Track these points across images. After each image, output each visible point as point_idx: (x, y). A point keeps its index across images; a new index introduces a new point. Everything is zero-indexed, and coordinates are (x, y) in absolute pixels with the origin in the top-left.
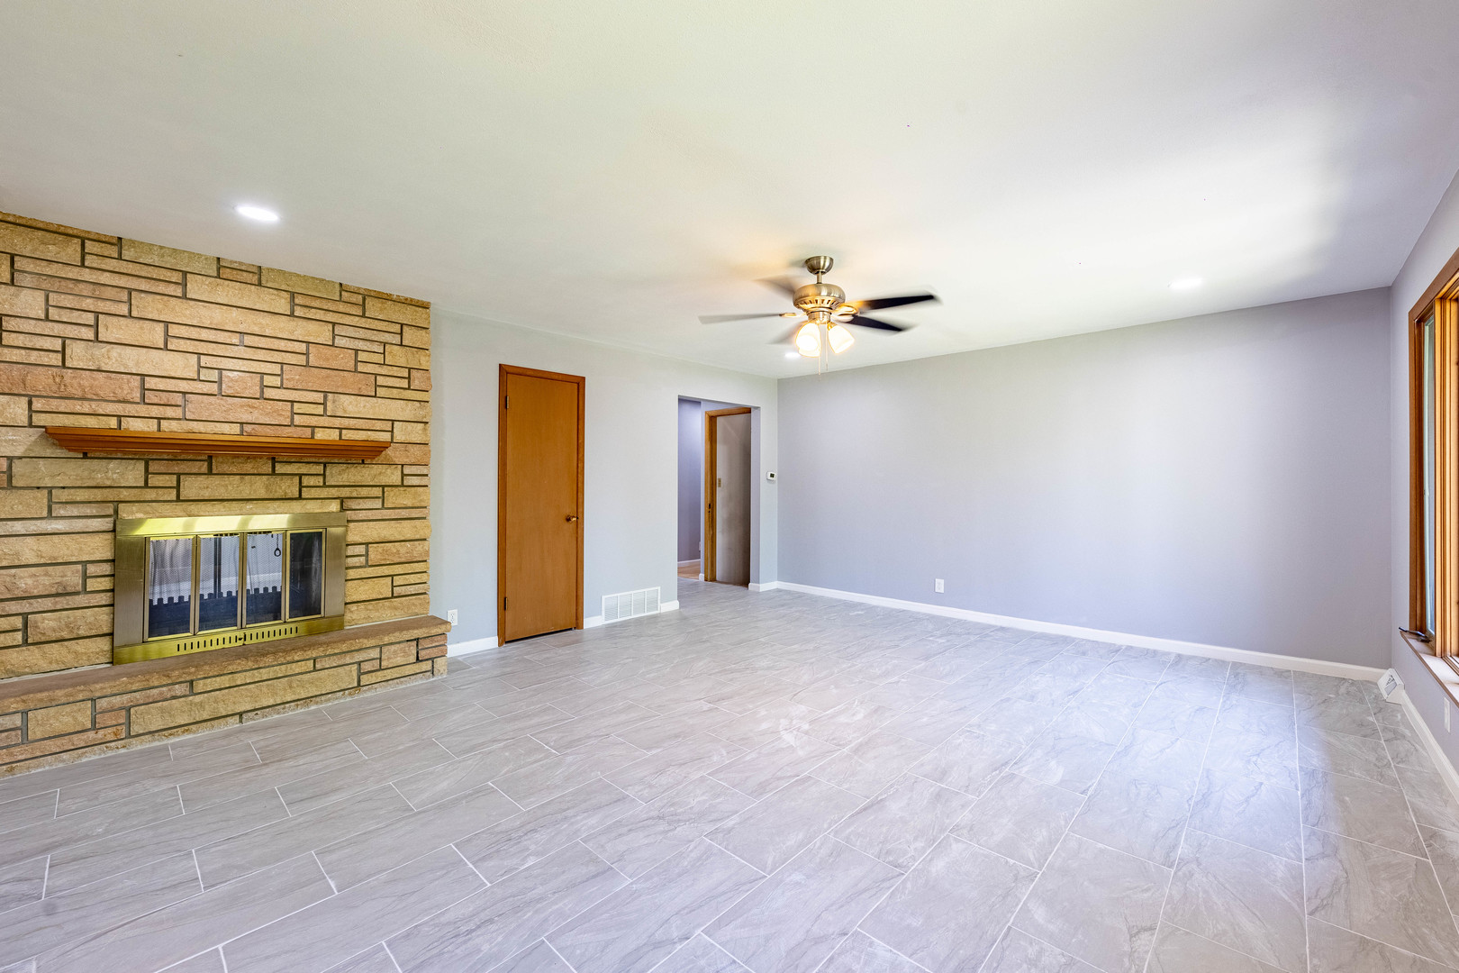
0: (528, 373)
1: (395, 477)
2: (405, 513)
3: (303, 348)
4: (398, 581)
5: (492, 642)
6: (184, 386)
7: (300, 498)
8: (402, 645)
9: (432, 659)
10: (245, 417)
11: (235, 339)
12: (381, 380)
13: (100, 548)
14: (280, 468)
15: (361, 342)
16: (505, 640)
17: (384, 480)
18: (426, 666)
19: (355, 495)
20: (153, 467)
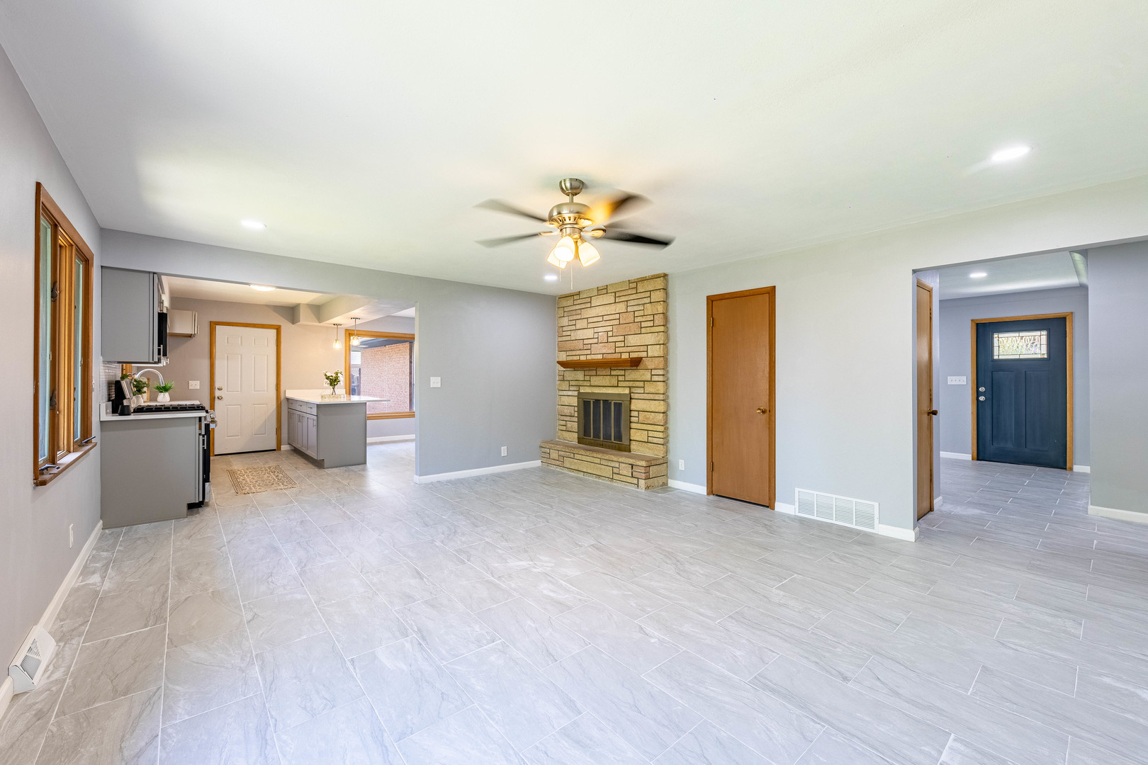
0: (726, 297)
1: (648, 377)
2: (651, 396)
3: (617, 316)
4: (651, 434)
5: (703, 490)
6: (591, 341)
7: (618, 386)
8: (627, 465)
9: (638, 479)
10: (604, 351)
11: (600, 319)
12: (643, 324)
13: (574, 401)
14: (613, 373)
15: (636, 307)
16: (711, 492)
17: (644, 378)
18: (635, 481)
19: (634, 385)
20: (586, 373)
